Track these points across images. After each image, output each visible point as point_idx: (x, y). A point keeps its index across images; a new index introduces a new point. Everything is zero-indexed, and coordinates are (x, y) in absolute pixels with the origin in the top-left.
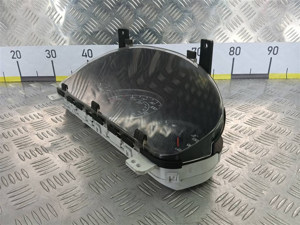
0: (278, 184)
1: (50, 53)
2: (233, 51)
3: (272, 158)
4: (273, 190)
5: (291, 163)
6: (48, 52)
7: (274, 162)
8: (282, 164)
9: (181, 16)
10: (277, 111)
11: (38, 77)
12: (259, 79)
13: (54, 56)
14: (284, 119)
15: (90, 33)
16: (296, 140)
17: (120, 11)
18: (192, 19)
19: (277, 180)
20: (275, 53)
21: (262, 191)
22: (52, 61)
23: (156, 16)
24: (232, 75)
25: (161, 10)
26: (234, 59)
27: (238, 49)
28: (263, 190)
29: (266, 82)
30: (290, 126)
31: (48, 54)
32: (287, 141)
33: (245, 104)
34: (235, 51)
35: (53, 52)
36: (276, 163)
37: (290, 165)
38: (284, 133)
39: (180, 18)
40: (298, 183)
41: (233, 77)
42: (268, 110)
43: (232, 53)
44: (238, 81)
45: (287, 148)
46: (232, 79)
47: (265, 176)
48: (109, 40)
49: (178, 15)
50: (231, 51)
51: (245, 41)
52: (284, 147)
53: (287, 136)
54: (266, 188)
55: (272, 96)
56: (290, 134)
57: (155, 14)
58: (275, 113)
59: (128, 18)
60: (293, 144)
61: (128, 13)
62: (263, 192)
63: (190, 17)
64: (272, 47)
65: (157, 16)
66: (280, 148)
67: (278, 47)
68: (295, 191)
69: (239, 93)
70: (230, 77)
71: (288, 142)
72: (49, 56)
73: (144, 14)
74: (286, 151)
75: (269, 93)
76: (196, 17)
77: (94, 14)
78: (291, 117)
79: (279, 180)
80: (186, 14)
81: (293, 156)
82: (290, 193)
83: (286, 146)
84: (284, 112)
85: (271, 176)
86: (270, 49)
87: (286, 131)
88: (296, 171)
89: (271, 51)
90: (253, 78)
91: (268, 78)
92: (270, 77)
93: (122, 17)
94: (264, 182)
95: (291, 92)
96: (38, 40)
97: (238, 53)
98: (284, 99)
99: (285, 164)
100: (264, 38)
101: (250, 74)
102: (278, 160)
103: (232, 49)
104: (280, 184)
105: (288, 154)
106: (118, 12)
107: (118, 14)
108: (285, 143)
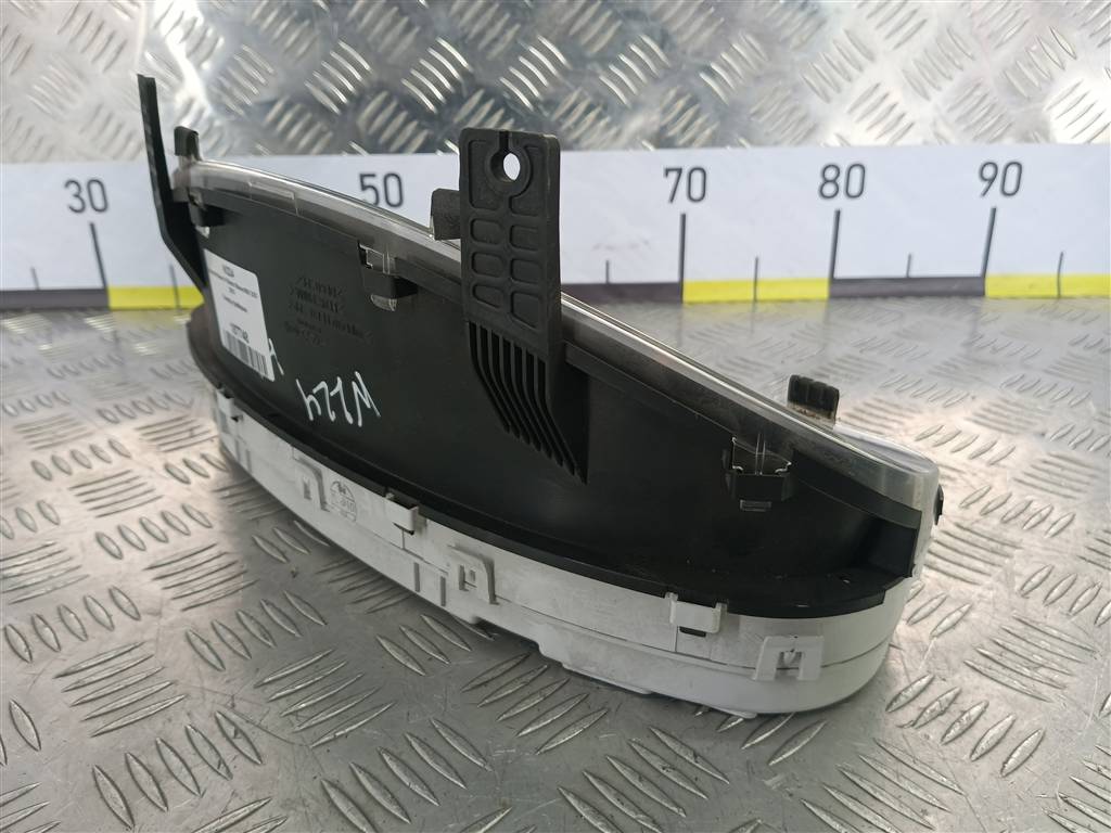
0: (1004, 773)
1: (84, 195)
2: (834, 181)
3: (985, 642)
4: (978, 807)
5: (1072, 666)
6: (73, 188)
7: (989, 663)
8: (1027, 672)
9: (616, 34)
10: (1014, 430)
11: (38, 293)
12: (946, 300)
13: (99, 203)
14: (1045, 462)
15: (243, 106)
16: (1094, 557)
17: (360, 16)
18: (662, 47)
19: (1001, 751)
20: (1010, 188)
21: (925, 812)
22: (92, 227)
23: (510, 34)
24: (833, 281)
25: (530, 9)
26: (838, 214)
27: (856, 172)
28: (930, 809)
29: (976, 310)
30: (1069, 492)
31: (77, 196)
32: (1053, 563)
33: (881, 397)
34: (841, 181)
35: (96, 188)
36: (999, 668)
37: (1066, 680)
38: (1044, 527)
39: (610, 44)
40: (1104, 771)
41: (839, 289)
42: (976, 422)
43: (829, 189)
44: (859, 307)
45: (1053, 595)
46: (834, 296)
47: (948, 731)
48: (321, 134)
49: (603, 30)
50: (826, 181)
51: (885, 140)
52: (1041, 592)
53: (1056, 540)
54: (946, 795)
55: (993, 364)
56: (1071, 528)
57: (508, 26)
58: (1003, 435)
59: (394, 45)
60: (1080, 577)
61: (395, 21)
62: (930, 819)
63: (653, 38)
64: (996, 167)
65: (517, 32)
66: (1023, 596)
67: (1019, 165)
68: (1089, 811)
69: (856, 353)
70: (823, 291)
71: (1059, 567)
72: (77, 204)
73: (462, 29)
74: (1050, 611)
75: (986, 354)
76: (680, 40)
77: (255, 27)
78: (1075, 454)
79: (1010, 756)
80: (635, 26)
81: (1081, 635)
82: (1062, 820)
83: (1051, 586)
84: (1043, 435)
85: (976, 732)
86: (989, 172)
87: (1053, 518)
88: (1093, 707)
89: (991, 181)
90: (919, 295)
91: (981, 294)
92: (990, 290)
93: (370, 39)
94: (938, 763)
95: (1078, 350)
96: (33, 140)
97: (854, 189)
98: (1048, 380)
99: (1043, 671)
100: (963, 127)
101: (908, 280)
102: (1009, 655)
103: (831, 174)
104: (1017, 774)
105: (1059, 625)
106: (353, 21)
107: (355, 27)
108: (1044, 574)
